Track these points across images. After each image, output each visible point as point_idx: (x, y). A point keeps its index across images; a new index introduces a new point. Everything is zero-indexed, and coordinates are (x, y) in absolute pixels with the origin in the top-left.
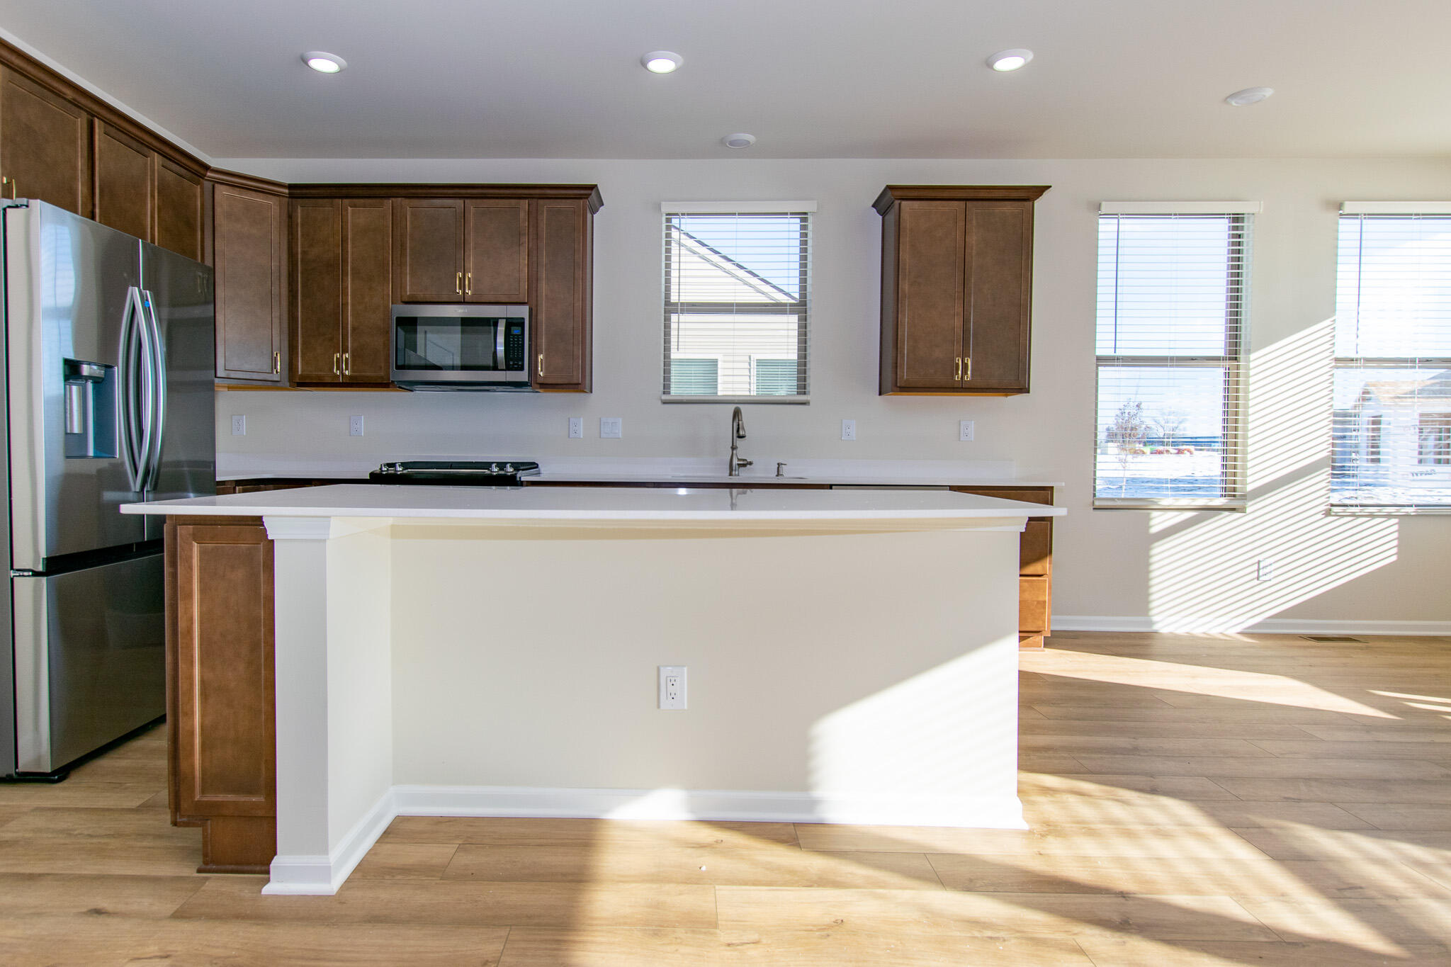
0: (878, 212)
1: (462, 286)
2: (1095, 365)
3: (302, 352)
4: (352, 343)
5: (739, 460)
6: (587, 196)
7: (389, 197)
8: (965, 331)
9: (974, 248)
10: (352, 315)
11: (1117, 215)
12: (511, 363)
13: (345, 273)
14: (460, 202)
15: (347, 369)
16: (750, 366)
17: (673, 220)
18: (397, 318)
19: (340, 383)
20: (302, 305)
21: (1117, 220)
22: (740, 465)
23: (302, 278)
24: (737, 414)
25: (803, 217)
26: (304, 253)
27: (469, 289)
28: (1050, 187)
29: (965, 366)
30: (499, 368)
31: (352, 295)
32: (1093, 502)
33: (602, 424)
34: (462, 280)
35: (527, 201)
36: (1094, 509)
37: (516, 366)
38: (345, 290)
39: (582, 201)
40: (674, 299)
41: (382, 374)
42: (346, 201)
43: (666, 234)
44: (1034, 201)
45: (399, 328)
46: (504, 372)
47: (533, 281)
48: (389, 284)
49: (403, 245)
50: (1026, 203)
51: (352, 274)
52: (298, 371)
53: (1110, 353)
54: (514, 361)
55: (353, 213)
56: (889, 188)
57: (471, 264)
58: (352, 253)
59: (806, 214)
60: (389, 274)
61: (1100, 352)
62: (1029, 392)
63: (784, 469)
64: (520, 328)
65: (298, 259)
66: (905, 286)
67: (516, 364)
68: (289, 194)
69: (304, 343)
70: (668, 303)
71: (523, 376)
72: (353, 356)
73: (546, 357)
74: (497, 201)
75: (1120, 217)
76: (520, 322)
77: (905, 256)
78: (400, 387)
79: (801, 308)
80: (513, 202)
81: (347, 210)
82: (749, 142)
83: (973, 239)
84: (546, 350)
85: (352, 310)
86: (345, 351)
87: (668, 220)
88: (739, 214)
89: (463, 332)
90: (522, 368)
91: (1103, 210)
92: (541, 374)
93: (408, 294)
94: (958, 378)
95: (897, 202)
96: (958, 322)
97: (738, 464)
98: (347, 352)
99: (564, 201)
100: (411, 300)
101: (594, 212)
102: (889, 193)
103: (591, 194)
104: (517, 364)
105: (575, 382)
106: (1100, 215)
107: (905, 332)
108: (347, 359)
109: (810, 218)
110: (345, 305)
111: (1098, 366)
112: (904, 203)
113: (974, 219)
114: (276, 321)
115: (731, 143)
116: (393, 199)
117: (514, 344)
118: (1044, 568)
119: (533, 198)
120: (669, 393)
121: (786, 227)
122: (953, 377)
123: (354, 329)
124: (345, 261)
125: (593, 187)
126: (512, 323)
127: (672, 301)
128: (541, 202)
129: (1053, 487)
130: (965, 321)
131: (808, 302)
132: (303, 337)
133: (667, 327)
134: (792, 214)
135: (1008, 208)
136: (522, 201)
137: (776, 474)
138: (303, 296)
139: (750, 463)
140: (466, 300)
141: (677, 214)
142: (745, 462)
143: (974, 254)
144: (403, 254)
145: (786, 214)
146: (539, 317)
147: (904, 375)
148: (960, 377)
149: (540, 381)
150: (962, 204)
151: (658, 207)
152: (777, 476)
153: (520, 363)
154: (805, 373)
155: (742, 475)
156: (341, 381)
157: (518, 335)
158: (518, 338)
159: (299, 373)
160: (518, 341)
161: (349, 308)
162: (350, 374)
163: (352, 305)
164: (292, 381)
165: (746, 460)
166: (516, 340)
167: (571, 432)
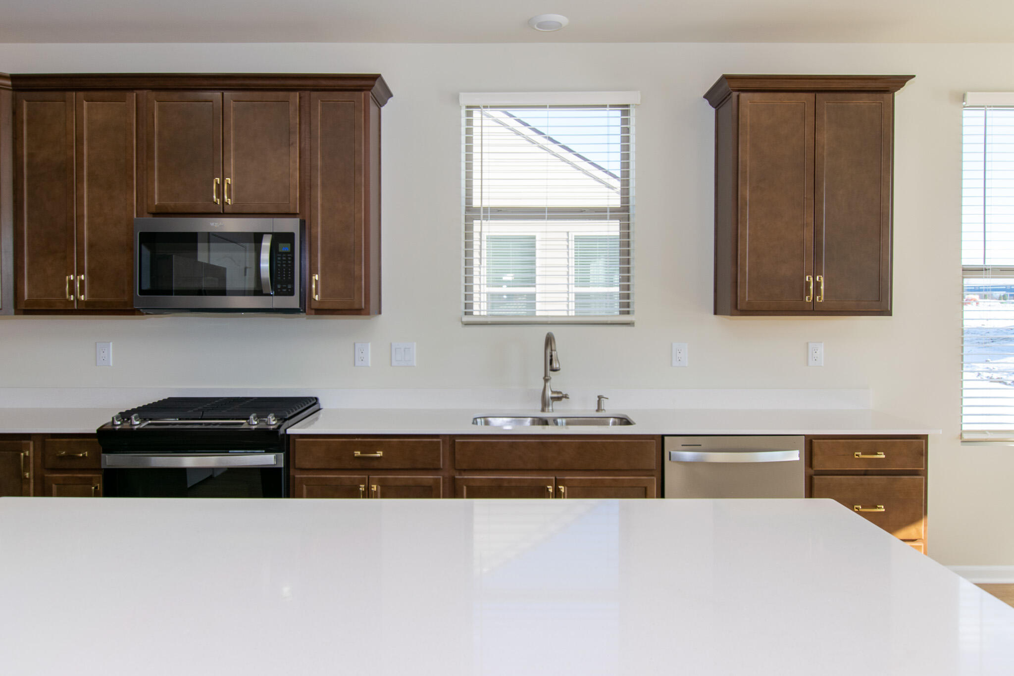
0: (711, 104)
1: (220, 194)
2: (961, 278)
3: (29, 273)
4: (89, 262)
5: (553, 392)
6: (369, 88)
7: (132, 89)
8: (817, 244)
9: (826, 147)
10: (89, 229)
11: (983, 107)
12: (279, 286)
13: (80, 179)
14: (218, 94)
15: (82, 293)
16: (568, 255)
17: (474, 112)
18: (141, 234)
19: (75, 310)
20: (29, 218)
21: (984, 112)
22: (553, 399)
23: (28, 185)
24: (549, 341)
25: (625, 109)
26: (30, 155)
27: (229, 197)
28: (913, 76)
29: (817, 285)
30: (264, 292)
31: (88, 206)
32: (961, 435)
33: (393, 350)
34: (220, 187)
35: (298, 93)
36: (962, 442)
37: (285, 290)
38: (80, 199)
39: (363, 93)
40: (476, 203)
41: (126, 298)
42: (81, 94)
43: (467, 129)
44: (894, 92)
45: (143, 247)
46: (270, 297)
47: (306, 187)
48: (133, 191)
49: (150, 146)
50: (885, 96)
51: (88, 180)
52: (24, 296)
53: (979, 262)
54: (281, 285)
55: (89, 108)
56: (726, 78)
57: (231, 167)
58: (89, 155)
59: (627, 106)
60: (133, 179)
61: (966, 262)
62: (891, 315)
63: (605, 404)
64: (289, 245)
65: (23, 162)
66: (746, 192)
67: (285, 288)
68: (13, 86)
69: (31, 263)
70: (469, 208)
71: (293, 301)
72: (91, 278)
73: (323, 277)
75: (988, 109)
76: (288, 237)
77: (746, 156)
79: (623, 213)
80: (281, 95)
81: (82, 105)
82: (561, 25)
83: (825, 137)
84: (322, 270)
85: (89, 223)
86: (80, 272)
87: (469, 114)
88: (551, 107)
90: (291, 293)
91: (969, 101)
92: (317, 298)
93: (156, 203)
94: (809, 299)
95: (735, 94)
96: (809, 234)
97: (552, 398)
98: (83, 273)
99: (341, 93)
100: (159, 211)
101: (380, 104)
102: (726, 84)
103: (373, 86)
105: (357, 307)
106: (964, 107)
107: (746, 245)
108: (82, 282)
109: (633, 111)
110: (80, 217)
111: (963, 278)
112: (743, 95)
113: (825, 112)
115: (540, 25)
116: (138, 92)
117: (282, 264)
118: (918, 532)
119: (305, 90)
120: (471, 313)
121: (604, 122)
122: (803, 298)
123: (91, 246)
124: (80, 165)
125: (376, 77)
126: (279, 238)
127: (474, 206)
128: (314, 94)
129: (927, 435)
130: (817, 233)
131: (631, 207)
132: (29, 256)
133: (469, 236)
134: (611, 106)
135: (864, 101)
136: (292, 94)
137: (596, 408)
138: (29, 206)
139: (566, 397)
140: (226, 211)
141: (478, 107)
142: (560, 395)
143: (825, 154)
144: (151, 158)
145: (605, 106)
146: (313, 231)
147: (746, 295)
148: (812, 298)
149: (314, 306)
150: (811, 96)
151: (456, 99)
152: (598, 411)
153: (289, 287)
154: (628, 289)
155: (557, 410)
156: (76, 308)
157: (286, 253)
158: (287, 257)
159: (26, 298)
160: (287, 260)
161: (86, 220)
162: (86, 299)
163: (89, 217)
164: (19, 308)
165: (560, 393)
166: (284, 258)
167: (357, 359)
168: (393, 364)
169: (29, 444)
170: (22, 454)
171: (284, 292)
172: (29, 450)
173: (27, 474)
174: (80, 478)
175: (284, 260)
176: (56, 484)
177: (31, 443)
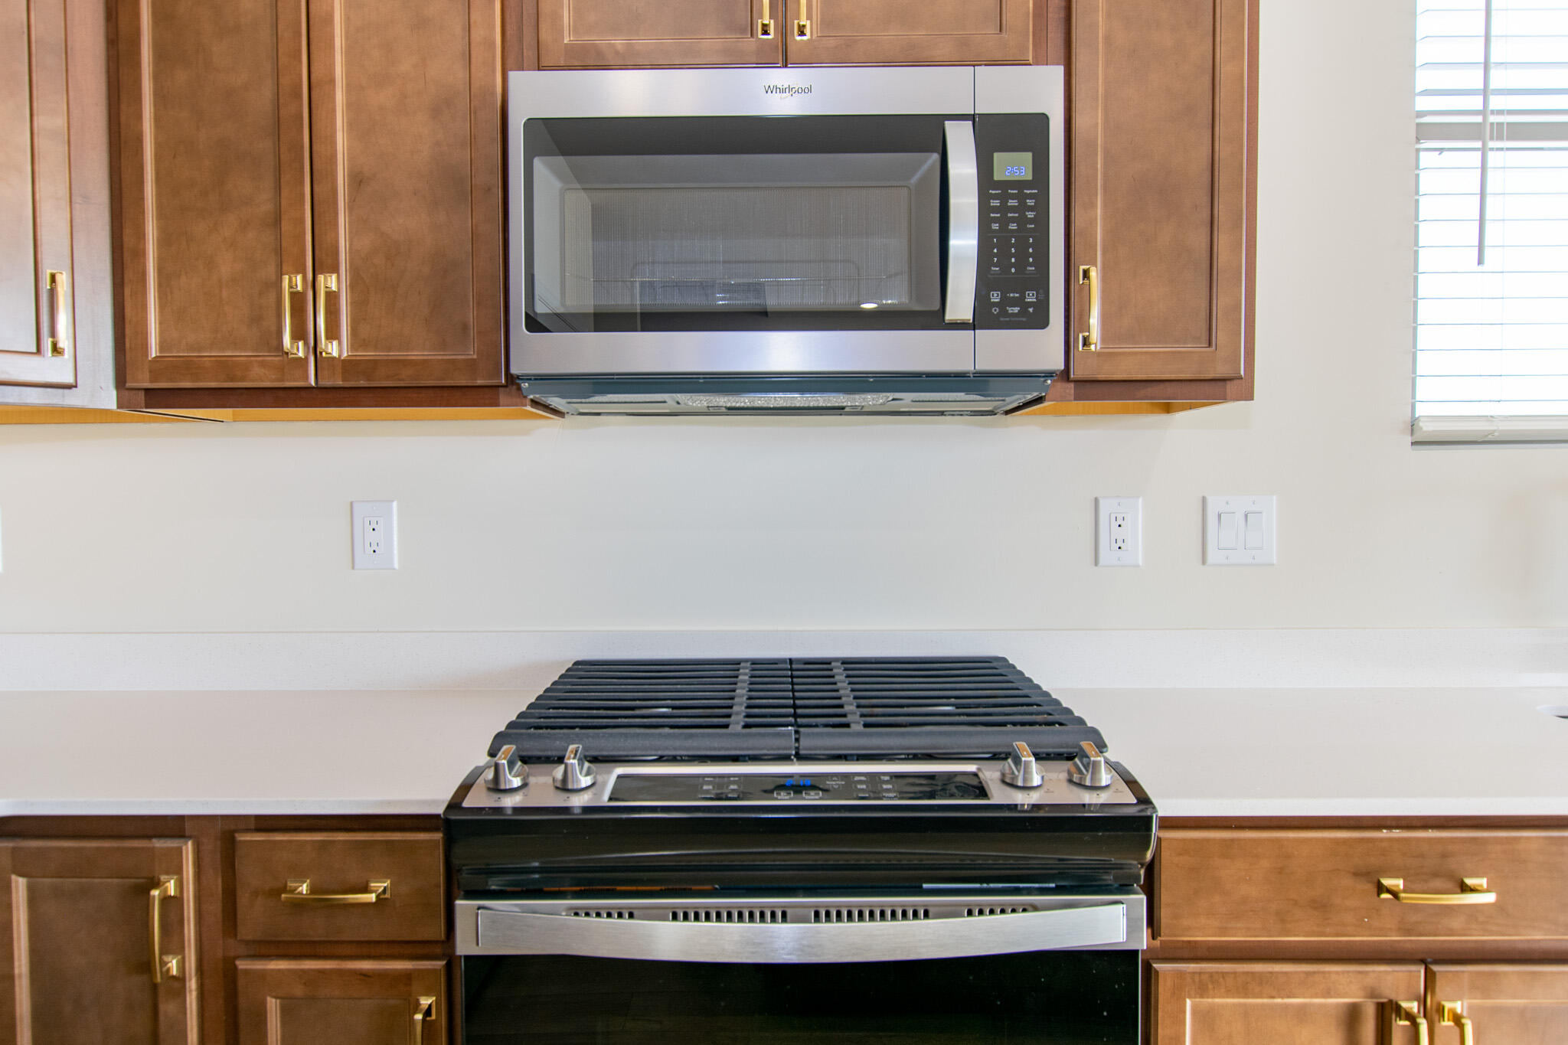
3: (158, 270)
4: (353, 235)
10: (352, 125)
12: (1001, 298)
15: (333, 334)
19: (309, 388)
31: (349, 52)
37: (1015, 310)
41: (472, 351)
45: (538, 163)
46: (967, 335)
52: (145, 346)
64: (1031, 157)
67: (1014, 302)
69: (165, 241)
72: (356, 282)
73: (1111, 277)
76: (1030, 133)
78: (535, 403)
84: (1109, 250)
85: (349, 105)
86: (323, 263)
90: (1038, 319)
93: (566, 40)
98: (334, 269)
104: (1020, 302)
105: (1221, 370)
108: (332, 297)
114: (52, 153)
117: (1004, 222)
123: (357, 181)
132: (161, 214)
140: (794, 54)
149: (1082, 369)
153: (1031, 297)
156: (313, 383)
157: (1020, 184)
158: (1021, 198)
159: (154, 352)
160: (1022, 208)
161: (340, 97)
162: (345, 354)
163: (349, 88)
164: (128, 385)
166: (1012, 203)
167: (1104, 545)
168: (1210, 559)
169: (179, 851)
170: (155, 893)
171: (1013, 315)
172: (178, 871)
173: (173, 965)
174: (364, 975)
175: (1013, 209)
176: (276, 997)
177: (189, 848)
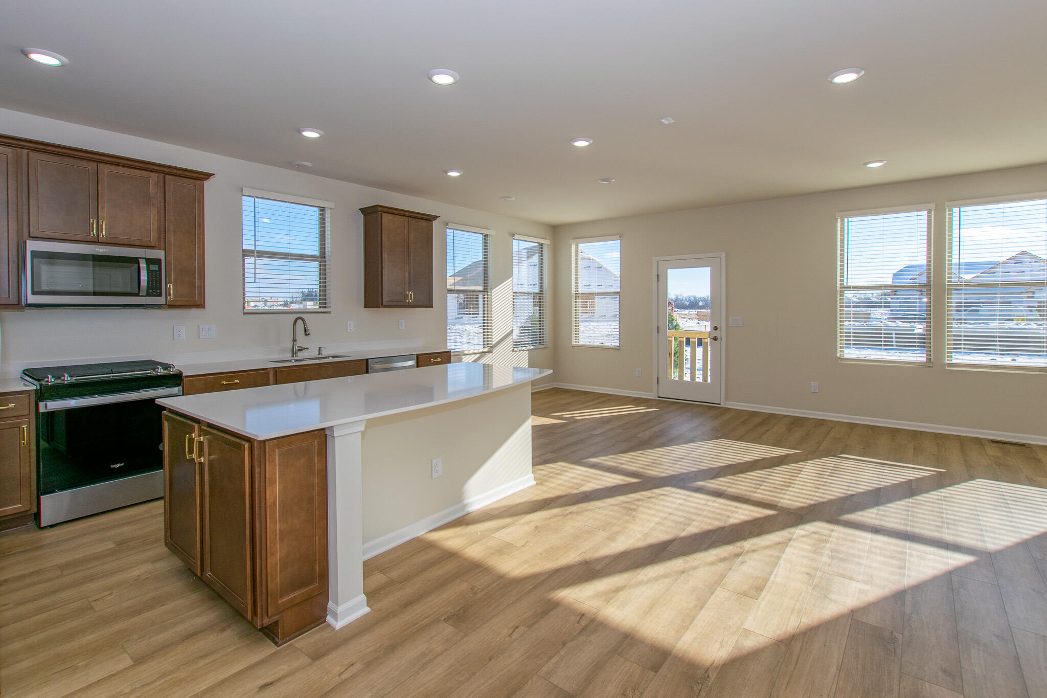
5: (297, 347)
6: (205, 179)
7: (13, 147)
8: (410, 279)
9: (412, 240)
14: (93, 164)
18: (32, 251)
21: (453, 231)
22: (298, 350)
24: (297, 321)
29: (410, 296)
30: (143, 294)
33: (201, 330)
35: (156, 174)
37: (155, 293)
39: (201, 182)
40: (245, 248)
43: (239, 207)
45: (35, 260)
46: (145, 297)
47: (163, 231)
50: (430, 222)
54: (155, 288)
57: (104, 214)
59: (322, 207)
62: (433, 308)
63: (322, 351)
64: (157, 266)
66: (385, 255)
70: (242, 250)
71: (161, 300)
73: (175, 286)
74: (130, 170)
76: (157, 262)
77: (385, 240)
79: (321, 259)
80: (144, 173)
82: (308, 167)
83: (411, 236)
84: (174, 282)
87: (240, 199)
89: (94, 266)
90: (160, 295)
91: (448, 226)
92: (173, 298)
94: (408, 301)
96: (407, 275)
99: (186, 179)
100: (41, 236)
102: (377, 208)
105: (198, 303)
107: (385, 278)
112: (384, 214)
113: (412, 226)
115: (297, 165)
116: (18, 149)
117: (152, 277)
119: (161, 173)
121: (311, 212)
122: (405, 301)
125: (211, 175)
126: (150, 262)
128: (168, 177)
130: (410, 274)
131: (326, 256)
133: (243, 266)
134: (315, 206)
135: (424, 223)
136: (152, 174)
137: (318, 353)
139: (304, 348)
140: (101, 241)
141: (252, 196)
143: (412, 243)
145: (311, 206)
146: (171, 258)
147: (386, 299)
149: (169, 303)
150: (407, 218)
152: (319, 355)
153: (158, 291)
154: (325, 296)
155: (301, 355)
157: (155, 270)
158: (156, 273)
160: (156, 275)
165: (301, 347)
166: (154, 274)
167: (175, 335)
168: (200, 337)
